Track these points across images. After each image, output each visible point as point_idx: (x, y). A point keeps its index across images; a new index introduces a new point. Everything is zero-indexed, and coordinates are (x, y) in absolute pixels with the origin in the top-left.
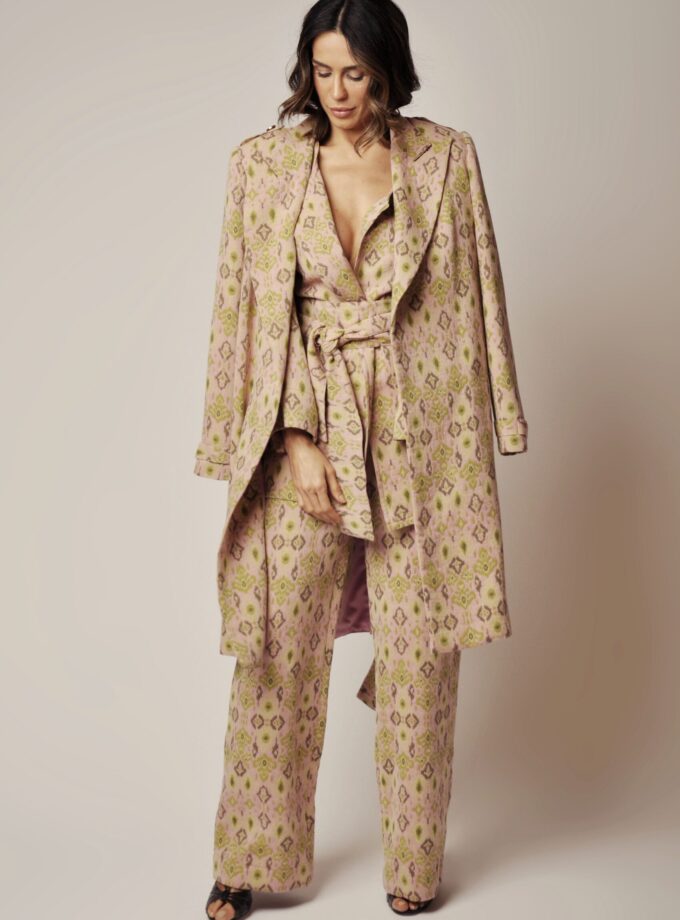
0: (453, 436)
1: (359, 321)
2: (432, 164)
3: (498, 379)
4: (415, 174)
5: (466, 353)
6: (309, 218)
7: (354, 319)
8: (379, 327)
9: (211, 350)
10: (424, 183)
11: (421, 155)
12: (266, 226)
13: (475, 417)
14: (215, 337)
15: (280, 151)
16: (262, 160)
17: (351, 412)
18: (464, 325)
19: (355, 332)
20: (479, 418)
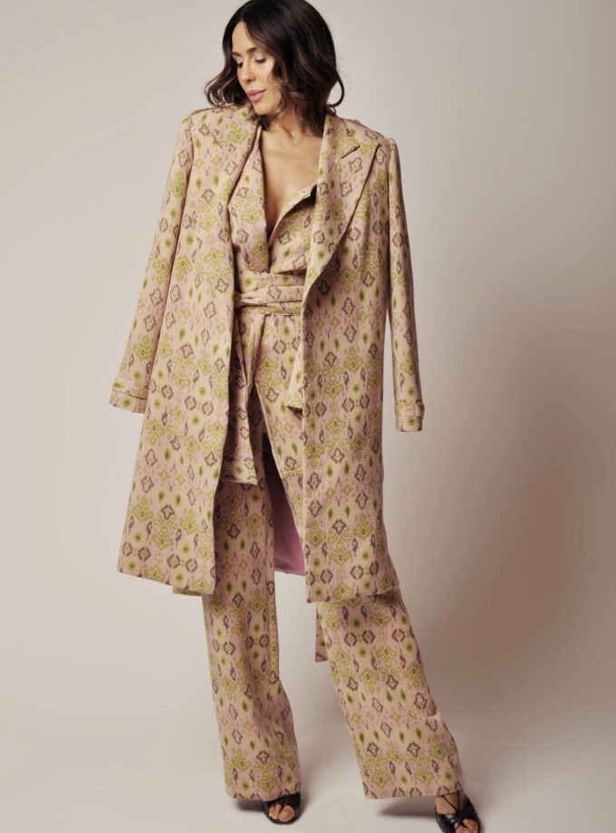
0: (346, 410)
2: (357, 163)
3: (402, 364)
4: (340, 171)
5: (365, 338)
6: (243, 188)
8: (273, 297)
9: (142, 294)
10: (346, 180)
11: (349, 153)
12: (211, 191)
13: (367, 396)
14: (148, 284)
15: (227, 126)
16: (208, 132)
18: (366, 312)
19: (250, 298)
20: (371, 398)
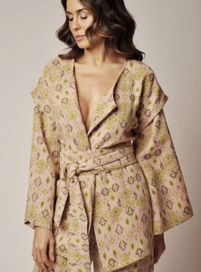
1: (86, 161)
6: (65, 99)
7: (84, 159)
8: (97, 164)
17: (81, 210)
19: (84, 167)
